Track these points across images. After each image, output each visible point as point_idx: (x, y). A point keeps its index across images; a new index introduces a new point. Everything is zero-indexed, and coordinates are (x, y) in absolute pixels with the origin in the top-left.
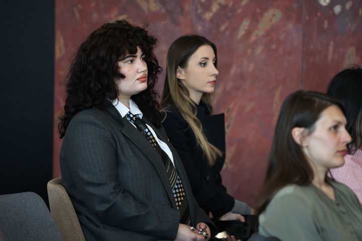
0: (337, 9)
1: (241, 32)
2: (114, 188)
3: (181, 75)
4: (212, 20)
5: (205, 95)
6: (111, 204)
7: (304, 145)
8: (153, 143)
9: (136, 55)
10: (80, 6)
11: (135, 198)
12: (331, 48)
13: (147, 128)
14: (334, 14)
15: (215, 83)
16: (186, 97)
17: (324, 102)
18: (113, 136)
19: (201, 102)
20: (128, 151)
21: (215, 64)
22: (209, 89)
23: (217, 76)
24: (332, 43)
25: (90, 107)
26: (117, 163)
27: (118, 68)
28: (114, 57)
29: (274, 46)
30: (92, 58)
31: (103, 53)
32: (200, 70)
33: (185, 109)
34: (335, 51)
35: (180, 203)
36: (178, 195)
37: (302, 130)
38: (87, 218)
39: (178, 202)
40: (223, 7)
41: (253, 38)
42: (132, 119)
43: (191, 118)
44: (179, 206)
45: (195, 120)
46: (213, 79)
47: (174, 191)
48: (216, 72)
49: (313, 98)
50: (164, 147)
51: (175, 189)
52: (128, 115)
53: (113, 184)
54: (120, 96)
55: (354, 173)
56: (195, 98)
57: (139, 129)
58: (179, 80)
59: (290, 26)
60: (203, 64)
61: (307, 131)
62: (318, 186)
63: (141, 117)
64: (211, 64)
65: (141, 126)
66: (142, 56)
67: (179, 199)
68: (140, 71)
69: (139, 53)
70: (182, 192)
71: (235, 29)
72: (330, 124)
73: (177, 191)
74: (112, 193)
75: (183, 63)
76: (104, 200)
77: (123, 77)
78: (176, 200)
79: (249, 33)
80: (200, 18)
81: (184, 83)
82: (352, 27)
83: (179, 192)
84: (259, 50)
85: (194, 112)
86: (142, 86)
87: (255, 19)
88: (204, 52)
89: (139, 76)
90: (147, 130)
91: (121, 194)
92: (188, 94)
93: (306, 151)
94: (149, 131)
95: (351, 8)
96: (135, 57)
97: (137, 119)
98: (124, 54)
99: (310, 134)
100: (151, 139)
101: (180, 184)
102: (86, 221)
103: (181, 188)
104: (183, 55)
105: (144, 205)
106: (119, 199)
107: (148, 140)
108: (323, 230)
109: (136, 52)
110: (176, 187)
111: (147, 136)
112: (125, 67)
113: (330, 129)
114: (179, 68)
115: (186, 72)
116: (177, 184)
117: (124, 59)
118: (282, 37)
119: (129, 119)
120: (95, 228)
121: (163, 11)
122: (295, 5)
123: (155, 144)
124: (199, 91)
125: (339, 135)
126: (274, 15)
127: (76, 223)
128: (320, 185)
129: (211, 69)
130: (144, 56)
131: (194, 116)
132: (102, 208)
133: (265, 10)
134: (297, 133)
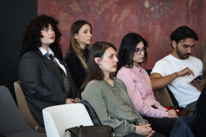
0: (152, 9)
1: (114, 19)
2: (38, 84)
3: (76, 37)
4: (102, 15)
5: (87, 45)
6: (37, 90)
7: (99, 64)
8: (57, 65)
9: (48, 27)
10: (48, 10)
11: (47, 88)
12: (150, 26)
13: (54, 59)
14: (151, 11)
15: (91, 40)
16: (78, 47)
17: (106, 46)
18: (38, 63)
19: (86, 49)
20: (45, 69)
21: (91, 33)
22: (88, 43)
23: (92, 37)
24: (151, 24)
25: (30, 50)
26: (40, 74)
27: (40, 33)
28: (38, 28)
29: (127, 25)
30: (30, 29)
31: (34, 27)
32: (84, 35)
33: (78, 51)
34: (152, 27)
35: (68, 90)
36: (67, 87)
37: (98, 58)
38: (29, 96)
39: (67, 90)
40: (106, 9)
41: (118, 22)
42: (48, 55)
43: (80, 55)
44: (67, 91)
45: (82, 56)
46: (90, 38)
47: (65, 85)
48: (91, 35)
49: (102, 45)
50: (62, 67)
51: (66, 84)
52: (46, 54)
53: (38, 82)
54: (43, 45)
55: (131, 75)
56: (83, 47)
57: (51, 60)
58: (75, 40)
59: (133, 16)
60: (86, 32)
61: (100, 58)
62: (106, 80)
63: (53, 55)
64: (89, 33)
65: (52, 58)
66: (52, 28)
67: (68, 89)
68: (50, 34)
69: (50, 27)
70: (69, 86)
71: (111, 18)
72: (109, 55)
73: (67, 85)
74: (37, 86)
75: (77, 32)
76: (34, 89)
77: (42, 36)
78: (66, 89)
79: (117, 20)
80: (96, 14)
81: (78, 41)
82: (158, 16)
83: (68, 86)
84: (121, 27)
85: (81, 53)
86: (51, 41)
87: (119, 14)
88: (85, 27)
89: (50, 36)
90: (54, 60)
91: (41, 87)
92: (79, 45)
93: (100, 66)
94: (55, 61)
95: (158, 9)
96: (48, 28)
97: (51, 56)
98: (43, 27)
99: (101, 59)
100: (56, 64)
101: (68, 82)
102: (28, 98)
103: (69, 84)
104: (77, 28)
105: (51, 91)
106: (40, 88)
107: (55, 64)
108: (105, 97)
109: (48, 26)
110: (66, 83)
111: (54, 63)
112: (44, 33)
113: (109, 57)
114: (76, 34)
115: (78, 36)
116: (67, 82)
117: (43, 29)
118: (130, 21)
119: (47, 56)
120: (31, 100)
121: (82, 11)
122: (135, 8)
123: (58, 66)
124: (84, 44)
125: (113, 59)
126: (127, 12)
127: (24, 99)
128: (107, 80)
129: (89, 34)
130: (53, 29)
131: (82, 55)
132: (33, 92)
133: (123, 10)
134: (96, 59)
